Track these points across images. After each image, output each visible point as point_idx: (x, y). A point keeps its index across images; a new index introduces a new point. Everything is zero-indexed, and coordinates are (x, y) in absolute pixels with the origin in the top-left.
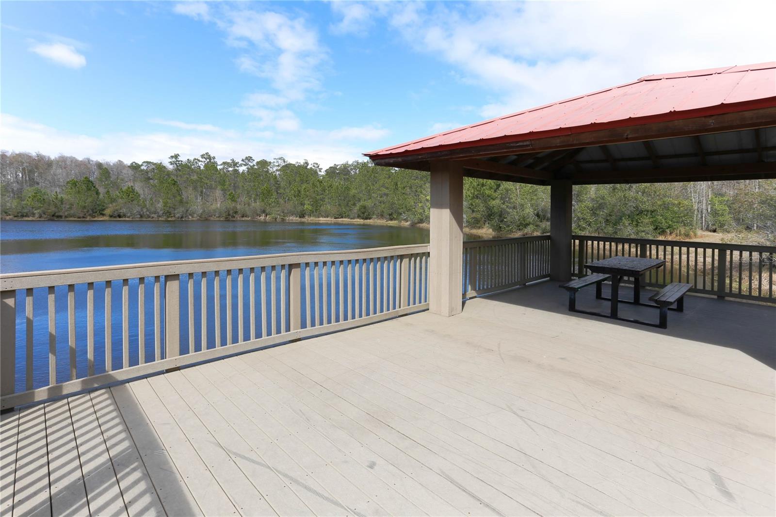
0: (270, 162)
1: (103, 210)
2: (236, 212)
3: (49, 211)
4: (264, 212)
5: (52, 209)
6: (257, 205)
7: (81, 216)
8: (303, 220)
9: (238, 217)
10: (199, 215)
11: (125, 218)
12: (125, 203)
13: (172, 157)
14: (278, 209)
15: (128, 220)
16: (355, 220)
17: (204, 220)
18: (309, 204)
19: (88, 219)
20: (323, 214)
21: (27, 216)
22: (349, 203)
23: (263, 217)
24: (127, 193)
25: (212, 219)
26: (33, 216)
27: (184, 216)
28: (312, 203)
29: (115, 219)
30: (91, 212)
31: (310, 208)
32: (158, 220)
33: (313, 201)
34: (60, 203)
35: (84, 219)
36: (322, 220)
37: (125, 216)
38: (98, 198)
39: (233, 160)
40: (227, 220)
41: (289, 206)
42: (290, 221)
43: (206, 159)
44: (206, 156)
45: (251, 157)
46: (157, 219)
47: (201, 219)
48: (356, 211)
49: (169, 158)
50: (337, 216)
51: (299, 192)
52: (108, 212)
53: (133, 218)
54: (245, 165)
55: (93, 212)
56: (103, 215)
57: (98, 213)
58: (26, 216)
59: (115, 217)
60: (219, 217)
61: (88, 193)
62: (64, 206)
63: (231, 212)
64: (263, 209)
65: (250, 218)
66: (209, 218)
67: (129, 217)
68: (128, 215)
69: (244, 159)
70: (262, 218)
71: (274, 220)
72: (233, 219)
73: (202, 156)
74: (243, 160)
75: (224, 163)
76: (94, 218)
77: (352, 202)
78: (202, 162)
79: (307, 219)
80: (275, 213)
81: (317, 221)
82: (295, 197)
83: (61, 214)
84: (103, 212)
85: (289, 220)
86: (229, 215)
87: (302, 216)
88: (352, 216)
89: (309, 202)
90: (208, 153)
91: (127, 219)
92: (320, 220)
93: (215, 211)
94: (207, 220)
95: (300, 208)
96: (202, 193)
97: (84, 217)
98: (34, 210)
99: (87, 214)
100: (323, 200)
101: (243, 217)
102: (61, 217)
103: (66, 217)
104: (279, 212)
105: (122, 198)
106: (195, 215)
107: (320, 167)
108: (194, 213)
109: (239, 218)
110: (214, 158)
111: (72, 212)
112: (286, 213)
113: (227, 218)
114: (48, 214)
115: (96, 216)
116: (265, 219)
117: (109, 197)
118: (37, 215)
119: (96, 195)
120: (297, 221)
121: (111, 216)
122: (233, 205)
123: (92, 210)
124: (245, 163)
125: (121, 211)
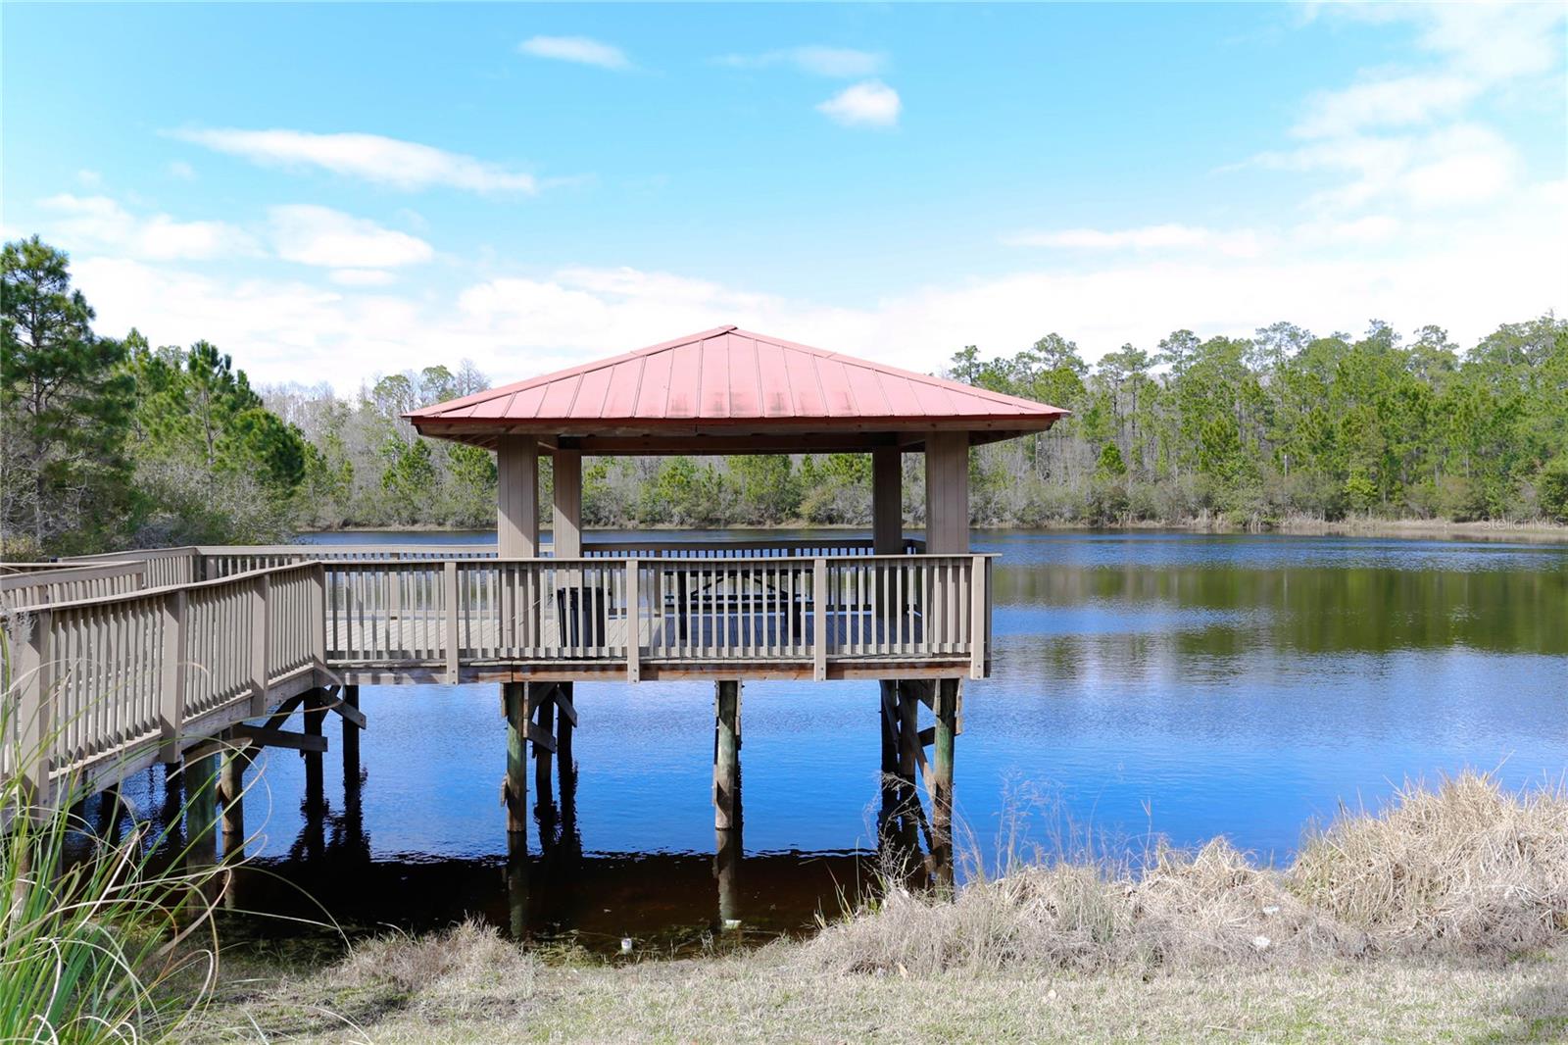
0: (1249, 342)
1: (797, 504)
2: (1122, 505)
3: (700, 509)
4: (1207, 501)
5: (704, 505)
6: (1191, 483)
7: (754, 518)
8: (1338, 527)
9: (1128, 521)
10: (1019, 514)
11: (842, 523)
12: (843, 485)
13: (959, 355)
14: (1252, 493)
15: (849, 530)
16: (1530, 526)
17: (1032, 529)
18: (1362, 474)
19: (767, 527)
20: (1415, 506)
21: (662, 521)
22: (1513, 465)
23: (1205, 518)
24: (847, 461)
25: (1053, 524)
26: (671, 522)
27: (980, 517)
28: (1373, 469)
29: (821, 527)
30: (772, 510)
31: (1367, 486)
32: (915, 529)
33: (1376, 464)
34: (716, 489)
35: (759, 527)
36: (1409, 527)
37: (841, 518)
38: (788, 474)
39: (1128, 347)
40: (1096, 528)
41: (1292, 483)
42: (1297, 533)
43: (1052, 352)
44: (1053, 345)
45: (1189, 333)
46: (913, 527)
47: (1025, 526)
48: (1532, 494)
49: (953, 359)
50: (1463, 514)
51: (1329, 435)
52: (805, 509)
53: (857, 524)
54: (1169, 359)
55: (777, 510)
56: (797, 516)
57: (787, 511)
58: (658, 521)
59: (821, 522)
60: (1074, 518)
61: (767, 465)
62: (722, 495)
63: (1106, 505)
64: (1203, 492)
65: (1163, 521)
66: (1046, 523)
67: (850, 522)
68: (848, 516)
69: (1167, 339)
70: (1202, 521)
71: (1240, 526)
72: (1113, 525)
73: (1041, 346)
74: (1163, 345)
75: (1109, 358)
76: (779, 523)
77: (1522, 463)
78: (1039, 360)
79: (1352, 525)
80: (1245, 504)
81: (1390, 532)
82: (1314, 450)
83: (718, 514)
84: (797, 510)
85: (1288, 527)
86: (1101, 513)
87: (1335, 512)
88: (1519, 513)
89: (1362, 468)
90: (1054, 334)
91: (846, 526)
92: (1399, 528)
93: (1061, 503)
94: (1038, 527)
95: (1329, 489)
96: (1034, 452)
97: (760, 523)
98: (672, 506)
99: (766, 515)
100: (1417, 457)
101: (1142, 517)
102: (718, 520)
103: (727, 522)
104: (1256, 504)
105: (836, 472)
106: (1007, 516)
107: (1448, 341)
108: (1004, 510)
109: (1129, 524)
110: (1073, 346)
111: (738, 509)
112: (1279, 506)
113: (1097, 521)
114: (696, 515)
115: (784, 518)
116: (1210, 527)
117: (808, 471)
118: (676, 519)
119: (782, 468)
120: (1318, 533)
121: (813, 520)
122: (1116, 483)
123: (776, 504)
124: (1168, 353)
125: (834, 506)
